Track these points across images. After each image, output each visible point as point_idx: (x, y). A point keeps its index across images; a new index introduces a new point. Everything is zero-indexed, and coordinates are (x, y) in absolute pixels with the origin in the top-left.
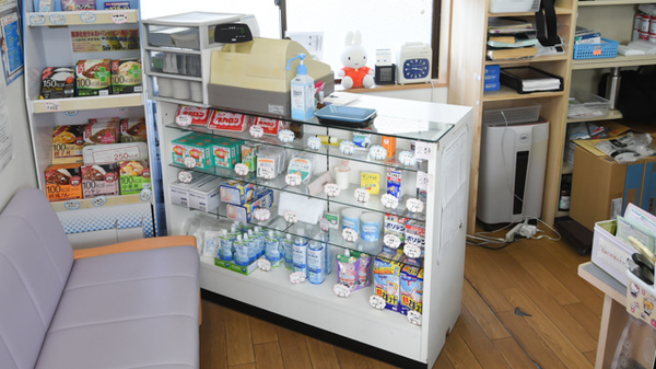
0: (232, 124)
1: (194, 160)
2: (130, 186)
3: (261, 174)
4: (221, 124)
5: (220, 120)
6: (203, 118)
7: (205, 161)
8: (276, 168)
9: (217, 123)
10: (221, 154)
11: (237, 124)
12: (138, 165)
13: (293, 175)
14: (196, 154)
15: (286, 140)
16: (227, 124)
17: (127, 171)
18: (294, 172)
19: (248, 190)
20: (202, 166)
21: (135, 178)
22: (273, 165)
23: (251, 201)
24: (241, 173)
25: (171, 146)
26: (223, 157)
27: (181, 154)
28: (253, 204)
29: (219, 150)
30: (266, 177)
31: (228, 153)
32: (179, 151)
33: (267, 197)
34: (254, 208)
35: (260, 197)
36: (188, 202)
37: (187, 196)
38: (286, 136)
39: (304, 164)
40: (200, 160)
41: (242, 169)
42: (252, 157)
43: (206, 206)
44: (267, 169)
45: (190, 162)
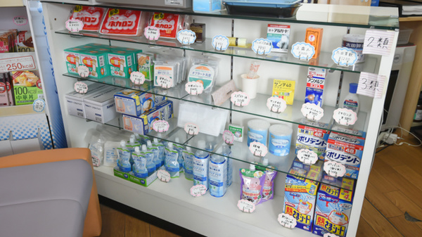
0: (125, 28)
1: (87, 69)
2: (25, 97)
3: (158, 83)
4: (114, 28)
5: (113, 24)
6: (96, 23)
7: (100, 69)
8: (175, 75)
9: (109, 27)
10: (116, 62)
11: (131, 28)
12: (33, 76)
13: (193, 83)
14: (89, 62)
15: (186, 42)
16: (120, 28)
17: (20, 82)
18: (196, 80)
19: (145, 100)
20: (96, 76)
21: (29, 89)
22: (172, 73)
23: (149, 112)
24: (137, 82)
25: (64, 55)
26: (119, 66)
27: (74, 63)
28: (151, 115)
29: (114, 58)
30: (164, 86)
31: (124, 61)
32: (72, 60)
33: (166, 108)
34: (152, 119)
35: (158, 107)
36: (84, 112)
37: (83, 107)
38: (186, 36)
39: (206, 72)
40: (94, 69)
41: (138, 78)
42: (149, 65)
43: (102, 117)
44: (165, 77)
45: (83, 71)
